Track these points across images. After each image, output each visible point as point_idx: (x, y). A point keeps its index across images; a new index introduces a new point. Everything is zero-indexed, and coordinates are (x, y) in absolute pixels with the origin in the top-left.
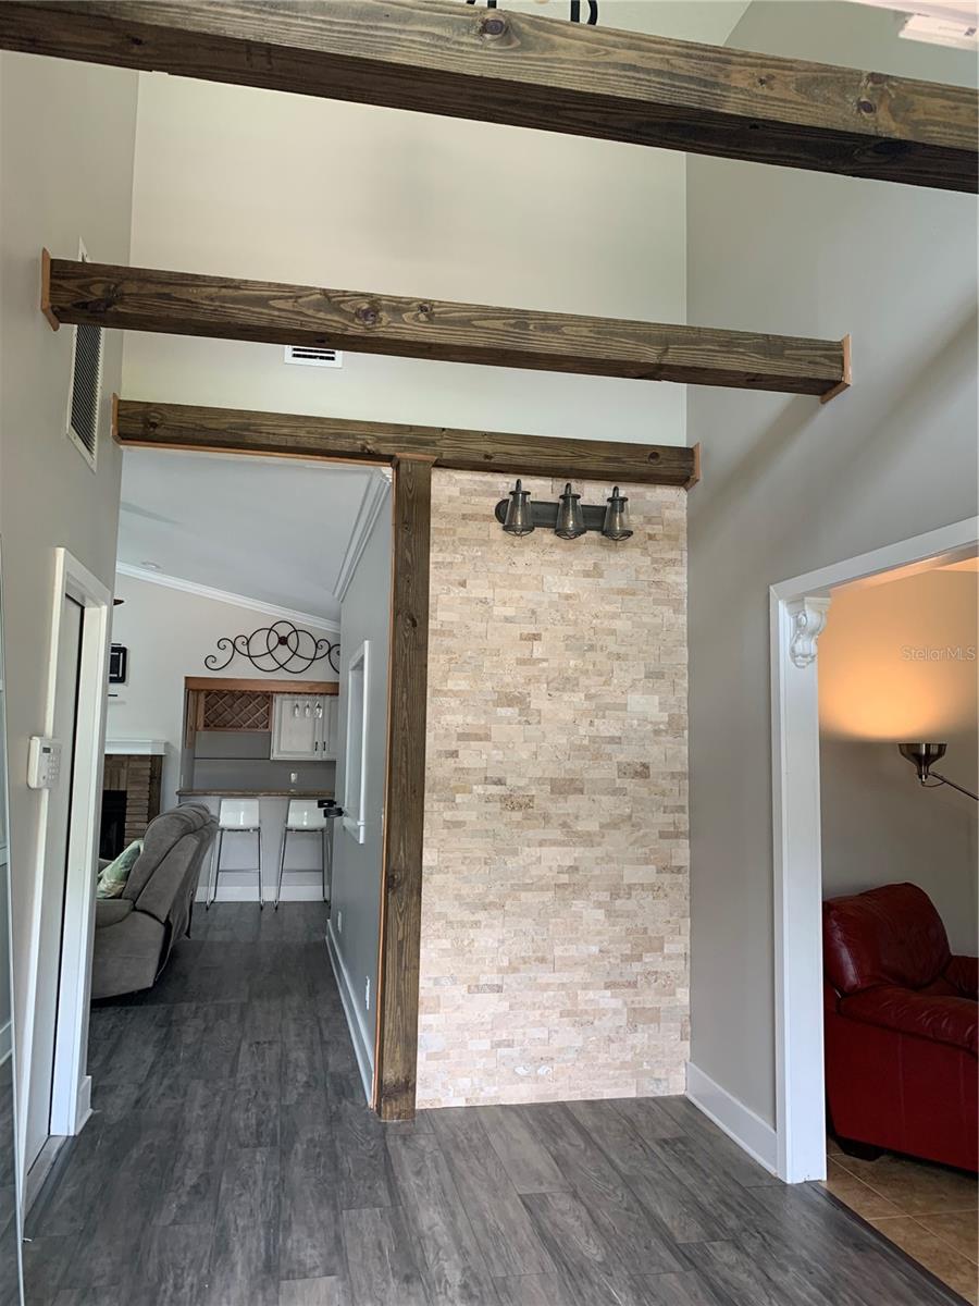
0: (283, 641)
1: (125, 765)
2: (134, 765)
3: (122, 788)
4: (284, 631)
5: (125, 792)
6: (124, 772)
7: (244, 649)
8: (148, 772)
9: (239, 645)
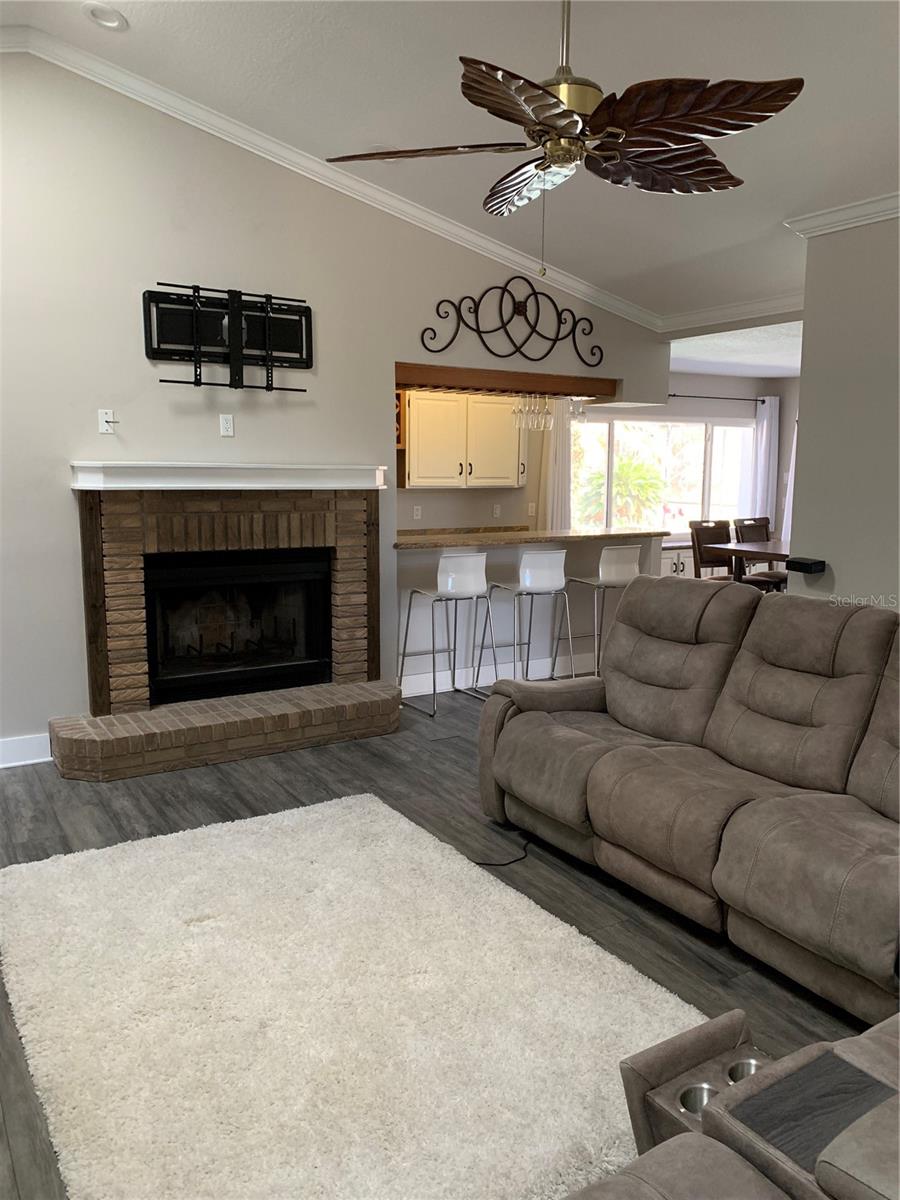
0: (519, 309)
1: (332, 507)
2: (344, 506)
3: (330, 543)
4: (520, 291)
5: (333, 550)
6: (330, 517)
7: (469, 318)
8: (363, 517)
9: (463, 312)
